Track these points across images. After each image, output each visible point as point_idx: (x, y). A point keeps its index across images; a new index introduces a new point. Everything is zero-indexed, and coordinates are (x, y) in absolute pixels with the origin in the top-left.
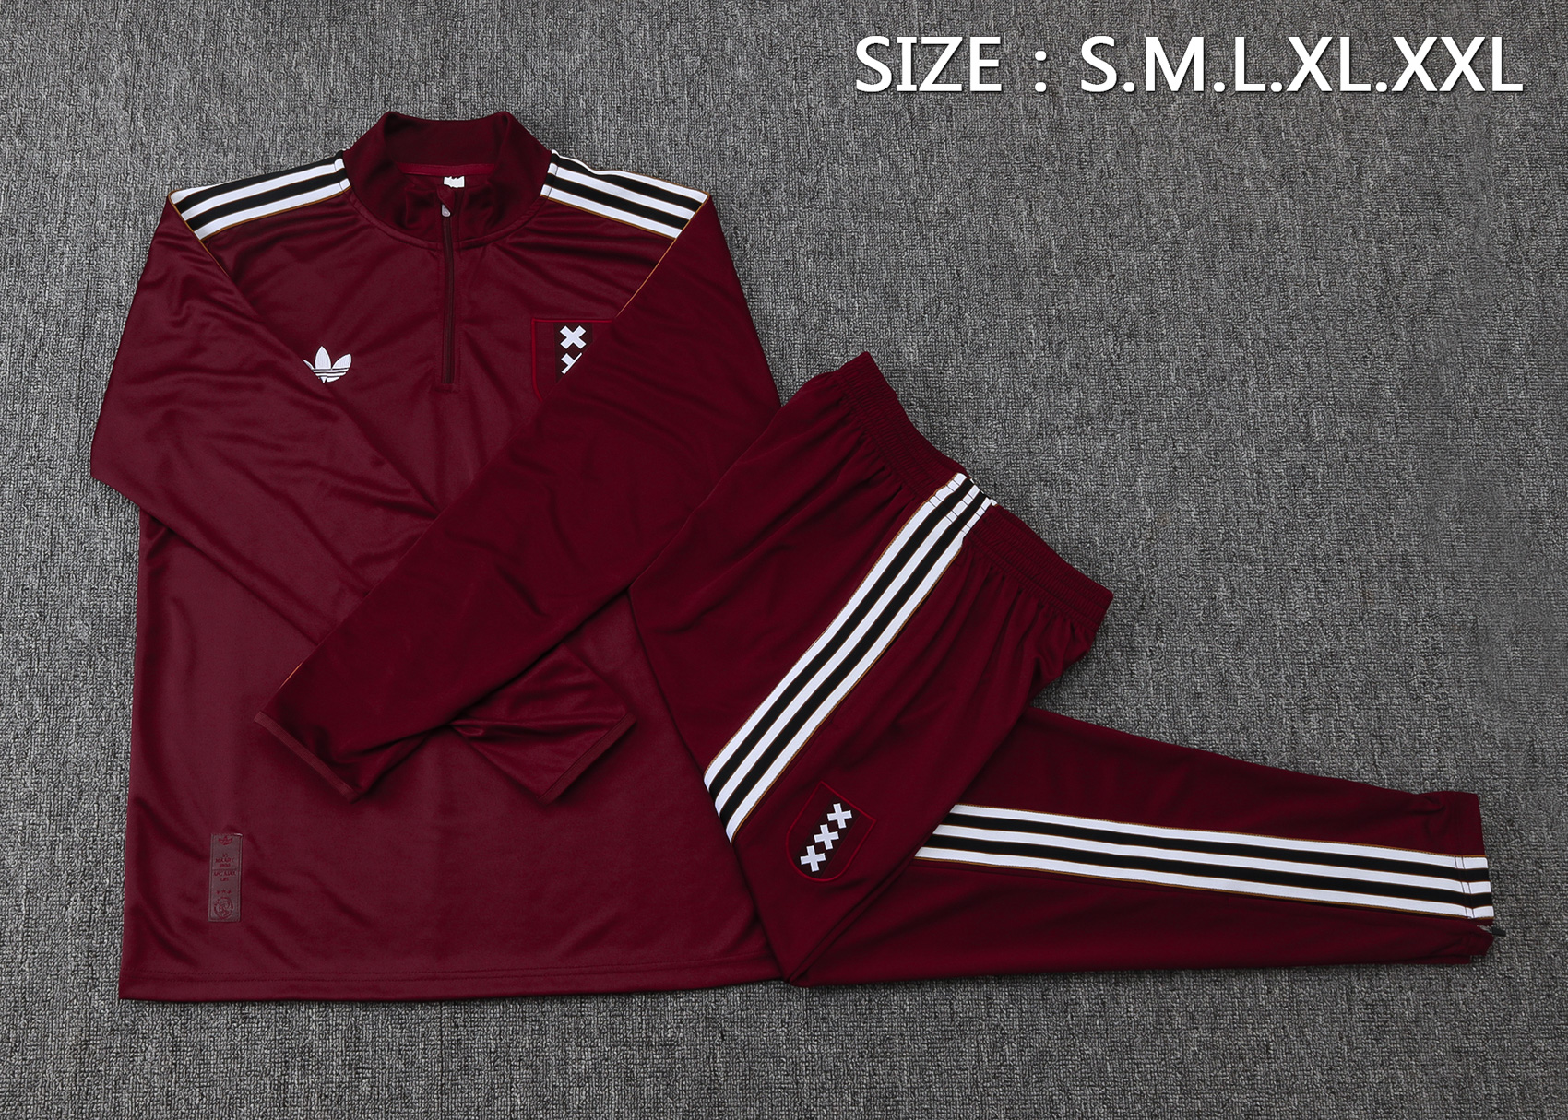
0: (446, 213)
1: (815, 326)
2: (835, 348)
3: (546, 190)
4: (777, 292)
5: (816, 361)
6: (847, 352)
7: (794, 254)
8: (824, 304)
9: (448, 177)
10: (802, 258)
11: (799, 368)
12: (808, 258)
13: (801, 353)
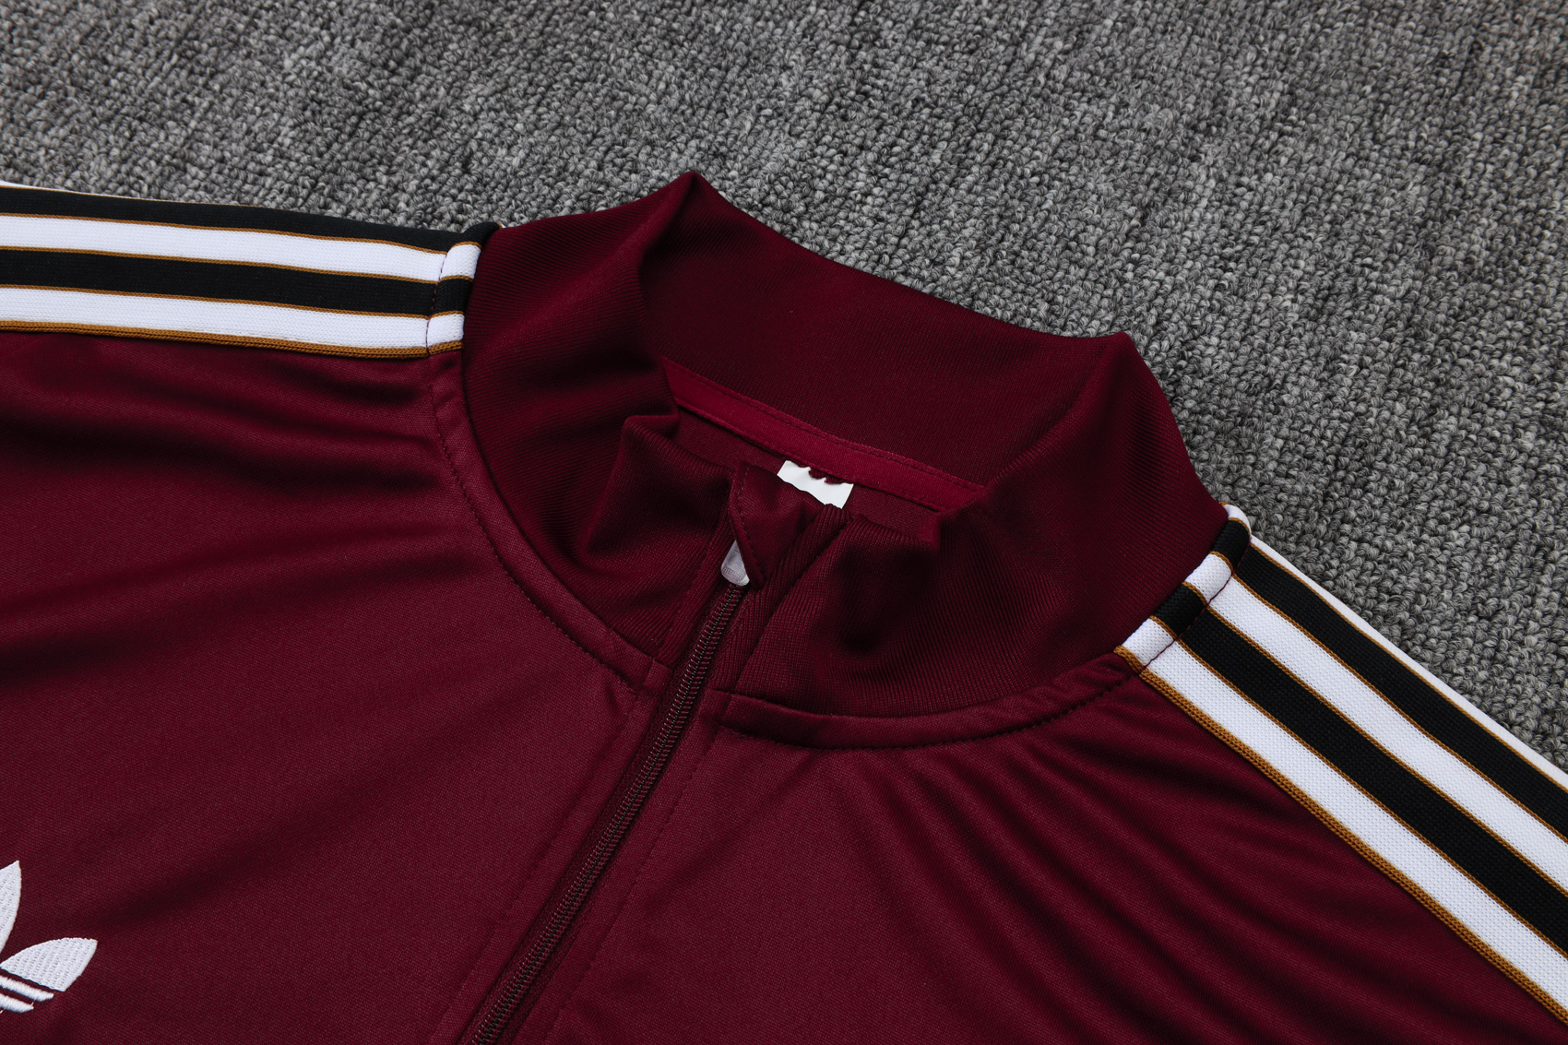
0: (736, 571)
1: (1467, 261)
2: (1515, 352)
3: (1146, 639)
4: (1375, 132)
5: (1430, 365)
6: (1553, 378)
7: (1475, 49)
8: (1525, 210)
9: (801, 464)
10: (1497, 62)
11: (1361, 366)
12: (1518, 73)
13: (1390, 323)
